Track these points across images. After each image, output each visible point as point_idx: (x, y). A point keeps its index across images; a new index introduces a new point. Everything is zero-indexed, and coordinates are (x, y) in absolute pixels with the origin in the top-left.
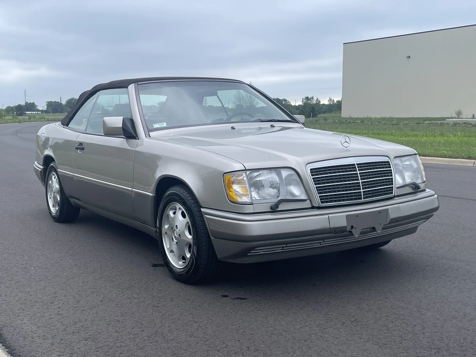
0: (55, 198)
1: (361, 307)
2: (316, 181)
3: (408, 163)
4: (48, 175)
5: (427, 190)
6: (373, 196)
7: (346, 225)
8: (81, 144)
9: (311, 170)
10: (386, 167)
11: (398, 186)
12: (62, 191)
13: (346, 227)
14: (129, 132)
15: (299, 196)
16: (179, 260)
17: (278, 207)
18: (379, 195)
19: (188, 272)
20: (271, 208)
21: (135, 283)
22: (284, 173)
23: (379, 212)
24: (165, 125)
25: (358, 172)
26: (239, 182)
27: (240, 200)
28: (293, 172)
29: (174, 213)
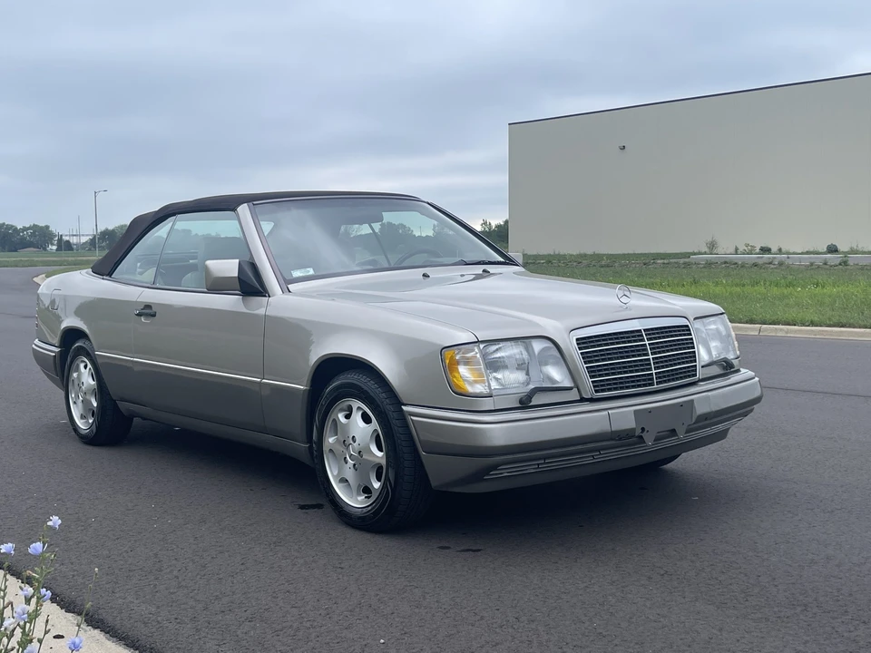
1: (666, 554)
2: (587, 358)
3: (713, 327)
4: (72, 362)
5: (743, 370)
6: (669, 381)
7: (634, 426)
8: (148, 306)
9: (577, 340)
10: (685, 335)
11: (703, 364)
13: (633, 430)
15: (563, 381)
16: (359, 494)
17: (531, 401)
18: (677, 379)
19: (376, 513)
20: (521, 402)
21: (286, 536)
22: (538, 346)
23: (681, 405)
24: (311, 272)
25: (647, 342)
26: (467, 362)
27: (470, 389)
28: (549, 344)
29: (348, 417)
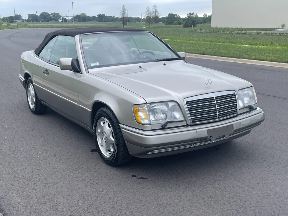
0: (32, 99)
1: (214, 186)
2: (189, 109)
3: (246, 92)
4: (28, 85)
5: (258, 108)
6: (224, 116)
7: (207, 136)
8: (47, 70)
9: (187, 102)
10: (233, 97)
11: (239, 108)
12: (36, 96)
13: (207, 137)
14: (75, 68)
15: (178, 119)
16: (107, 152)
17: (166, 126)
18: (228, 115)
19: (112, 160)
20: (162, 127)
22: (171, 104)
23: (228, 126)
24: (98, 64)
25: (216, 102)
26: (143, 111)
27: (143, 122)
28: (175, 104)
29: (104, 123)
